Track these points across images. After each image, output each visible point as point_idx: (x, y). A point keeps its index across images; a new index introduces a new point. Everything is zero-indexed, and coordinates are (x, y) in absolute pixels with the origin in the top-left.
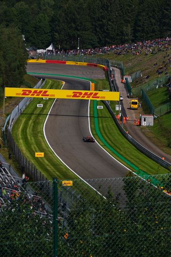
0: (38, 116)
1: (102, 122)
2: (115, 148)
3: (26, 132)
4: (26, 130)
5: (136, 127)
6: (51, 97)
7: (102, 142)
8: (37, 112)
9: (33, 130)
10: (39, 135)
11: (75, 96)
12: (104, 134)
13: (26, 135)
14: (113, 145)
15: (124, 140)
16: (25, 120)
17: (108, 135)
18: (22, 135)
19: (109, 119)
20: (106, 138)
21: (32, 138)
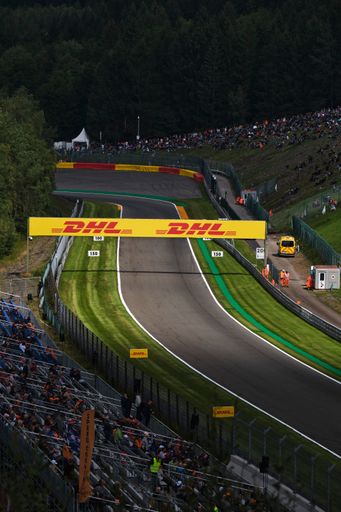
0: (99, 275)
1: (232, 283)
2: (284, 335)
3: (89, 308)
4: (88, 303)
5: (306, 293)
6: (123, 235)
7: (253, 325)
8: (94, 266)
9: (102, 304)
10: (119, 312)
11: (173, 231)
12: (249, 309)
13: (93, 314)
14: (278, 331)
15: (295, 320)
16: (77, 284)
17: (257, 308)
18: (83, 314)
19: (245, 276)
20: (257, 316)
21: (107, 319)
